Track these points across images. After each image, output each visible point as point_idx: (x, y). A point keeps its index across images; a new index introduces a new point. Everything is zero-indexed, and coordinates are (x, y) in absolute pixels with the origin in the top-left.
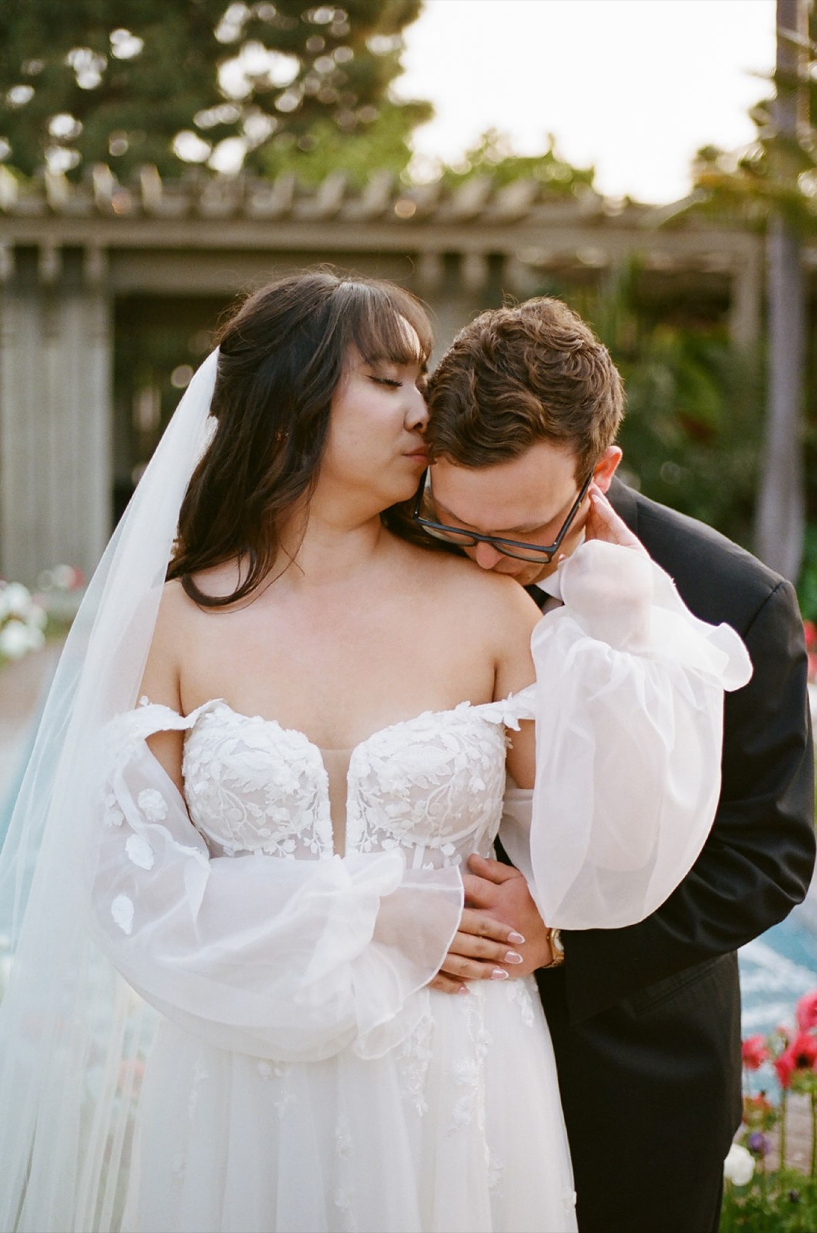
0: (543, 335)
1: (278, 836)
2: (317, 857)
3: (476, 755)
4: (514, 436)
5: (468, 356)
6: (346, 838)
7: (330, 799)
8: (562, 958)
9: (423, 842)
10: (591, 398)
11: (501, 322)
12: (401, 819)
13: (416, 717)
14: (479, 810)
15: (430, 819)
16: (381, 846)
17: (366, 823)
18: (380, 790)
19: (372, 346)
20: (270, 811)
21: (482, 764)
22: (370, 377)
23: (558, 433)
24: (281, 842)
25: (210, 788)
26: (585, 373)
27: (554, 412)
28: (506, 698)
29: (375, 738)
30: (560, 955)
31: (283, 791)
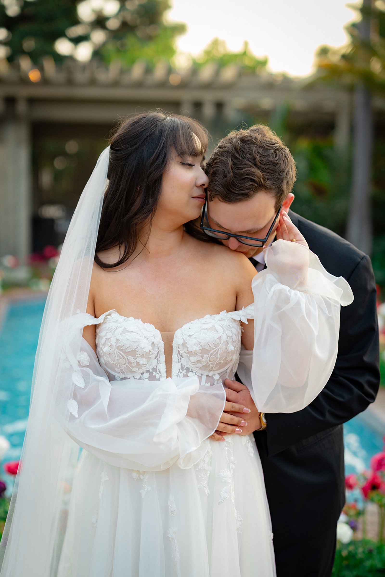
0: (261, 142)
1: (141, 371)
2: (159, 380)
3: (230, 334)
4: (250, 188)
5: (228, 152)
6: (172, 372)
7: (165, 355)
8: (266, 426)
9: (206, 373)
10: (283, 171)
11: (242, 136)
12: (196, 363)
13: (203, 317)
14: (231, 359)
15: (210, 363)
16: (187, 375)
17: (181, 365)
18: (188, 350)
19: (182, 148)
20: (138, 360)
21: (233, 338)
22: (181, 162)
23: (269, 187)
24: (142, 374)
25: (110, 349)
26: (280, 159)
27: (267, 177)
28: (241, 309)
29: (185, 327)
30: (265, 425)
31: (144, 351)
